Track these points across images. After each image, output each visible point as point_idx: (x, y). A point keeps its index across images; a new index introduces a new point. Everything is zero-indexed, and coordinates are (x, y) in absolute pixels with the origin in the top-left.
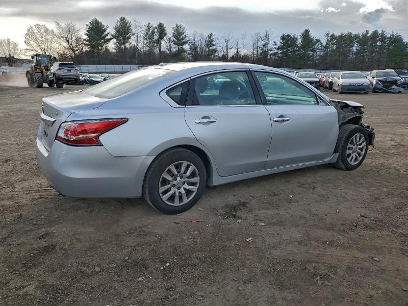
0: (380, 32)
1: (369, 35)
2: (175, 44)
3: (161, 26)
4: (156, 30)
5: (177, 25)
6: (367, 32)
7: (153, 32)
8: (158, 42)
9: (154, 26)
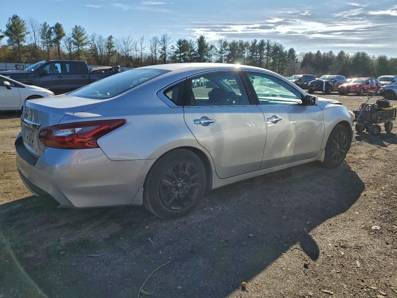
0: (266, 41)
1: (257, 43)
2: (75, 44)
3: (58, 27)
4: (53, 30)
5: (76, 27)
6: (256, 41)
7: (50, 32)
8: (57, 41)
9: (51, 26)
